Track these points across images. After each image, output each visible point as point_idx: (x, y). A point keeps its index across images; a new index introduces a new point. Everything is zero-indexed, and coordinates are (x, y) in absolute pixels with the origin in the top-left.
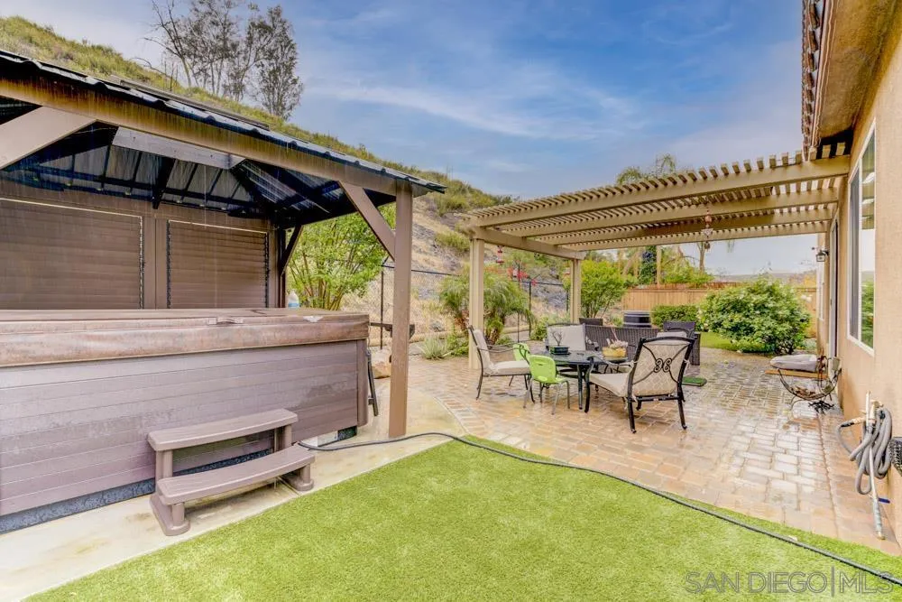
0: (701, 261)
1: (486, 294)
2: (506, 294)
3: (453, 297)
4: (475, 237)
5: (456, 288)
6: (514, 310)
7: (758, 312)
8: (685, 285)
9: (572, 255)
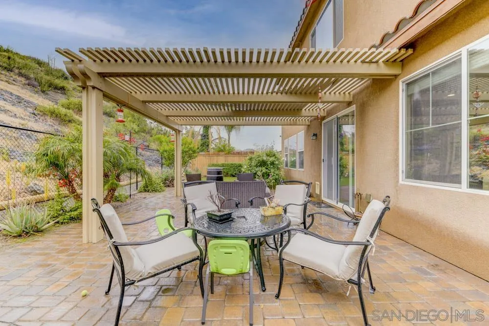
0: (229, 141)
1: (105, 154)
2: (124, 156)
3: (57, 158)
4: (89, 83)
5: (60, 147)
6: (130, 170)
7: (272, 166)
8: (223, 153)
9: (176, 127)
